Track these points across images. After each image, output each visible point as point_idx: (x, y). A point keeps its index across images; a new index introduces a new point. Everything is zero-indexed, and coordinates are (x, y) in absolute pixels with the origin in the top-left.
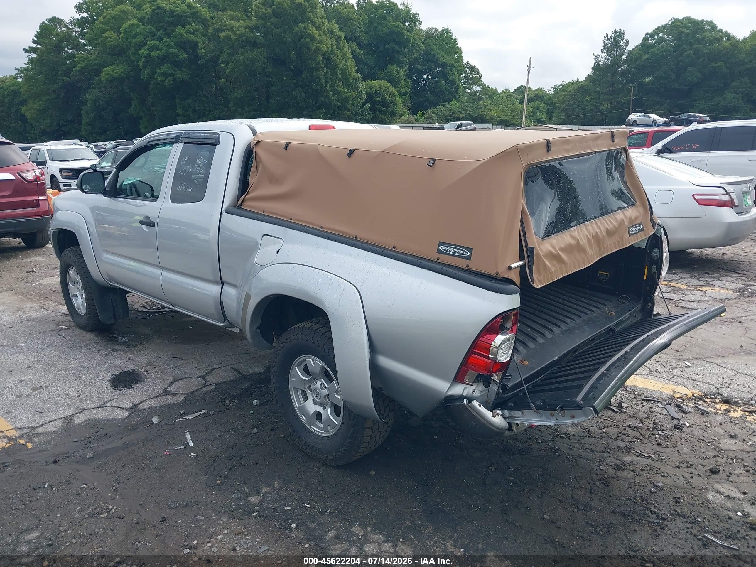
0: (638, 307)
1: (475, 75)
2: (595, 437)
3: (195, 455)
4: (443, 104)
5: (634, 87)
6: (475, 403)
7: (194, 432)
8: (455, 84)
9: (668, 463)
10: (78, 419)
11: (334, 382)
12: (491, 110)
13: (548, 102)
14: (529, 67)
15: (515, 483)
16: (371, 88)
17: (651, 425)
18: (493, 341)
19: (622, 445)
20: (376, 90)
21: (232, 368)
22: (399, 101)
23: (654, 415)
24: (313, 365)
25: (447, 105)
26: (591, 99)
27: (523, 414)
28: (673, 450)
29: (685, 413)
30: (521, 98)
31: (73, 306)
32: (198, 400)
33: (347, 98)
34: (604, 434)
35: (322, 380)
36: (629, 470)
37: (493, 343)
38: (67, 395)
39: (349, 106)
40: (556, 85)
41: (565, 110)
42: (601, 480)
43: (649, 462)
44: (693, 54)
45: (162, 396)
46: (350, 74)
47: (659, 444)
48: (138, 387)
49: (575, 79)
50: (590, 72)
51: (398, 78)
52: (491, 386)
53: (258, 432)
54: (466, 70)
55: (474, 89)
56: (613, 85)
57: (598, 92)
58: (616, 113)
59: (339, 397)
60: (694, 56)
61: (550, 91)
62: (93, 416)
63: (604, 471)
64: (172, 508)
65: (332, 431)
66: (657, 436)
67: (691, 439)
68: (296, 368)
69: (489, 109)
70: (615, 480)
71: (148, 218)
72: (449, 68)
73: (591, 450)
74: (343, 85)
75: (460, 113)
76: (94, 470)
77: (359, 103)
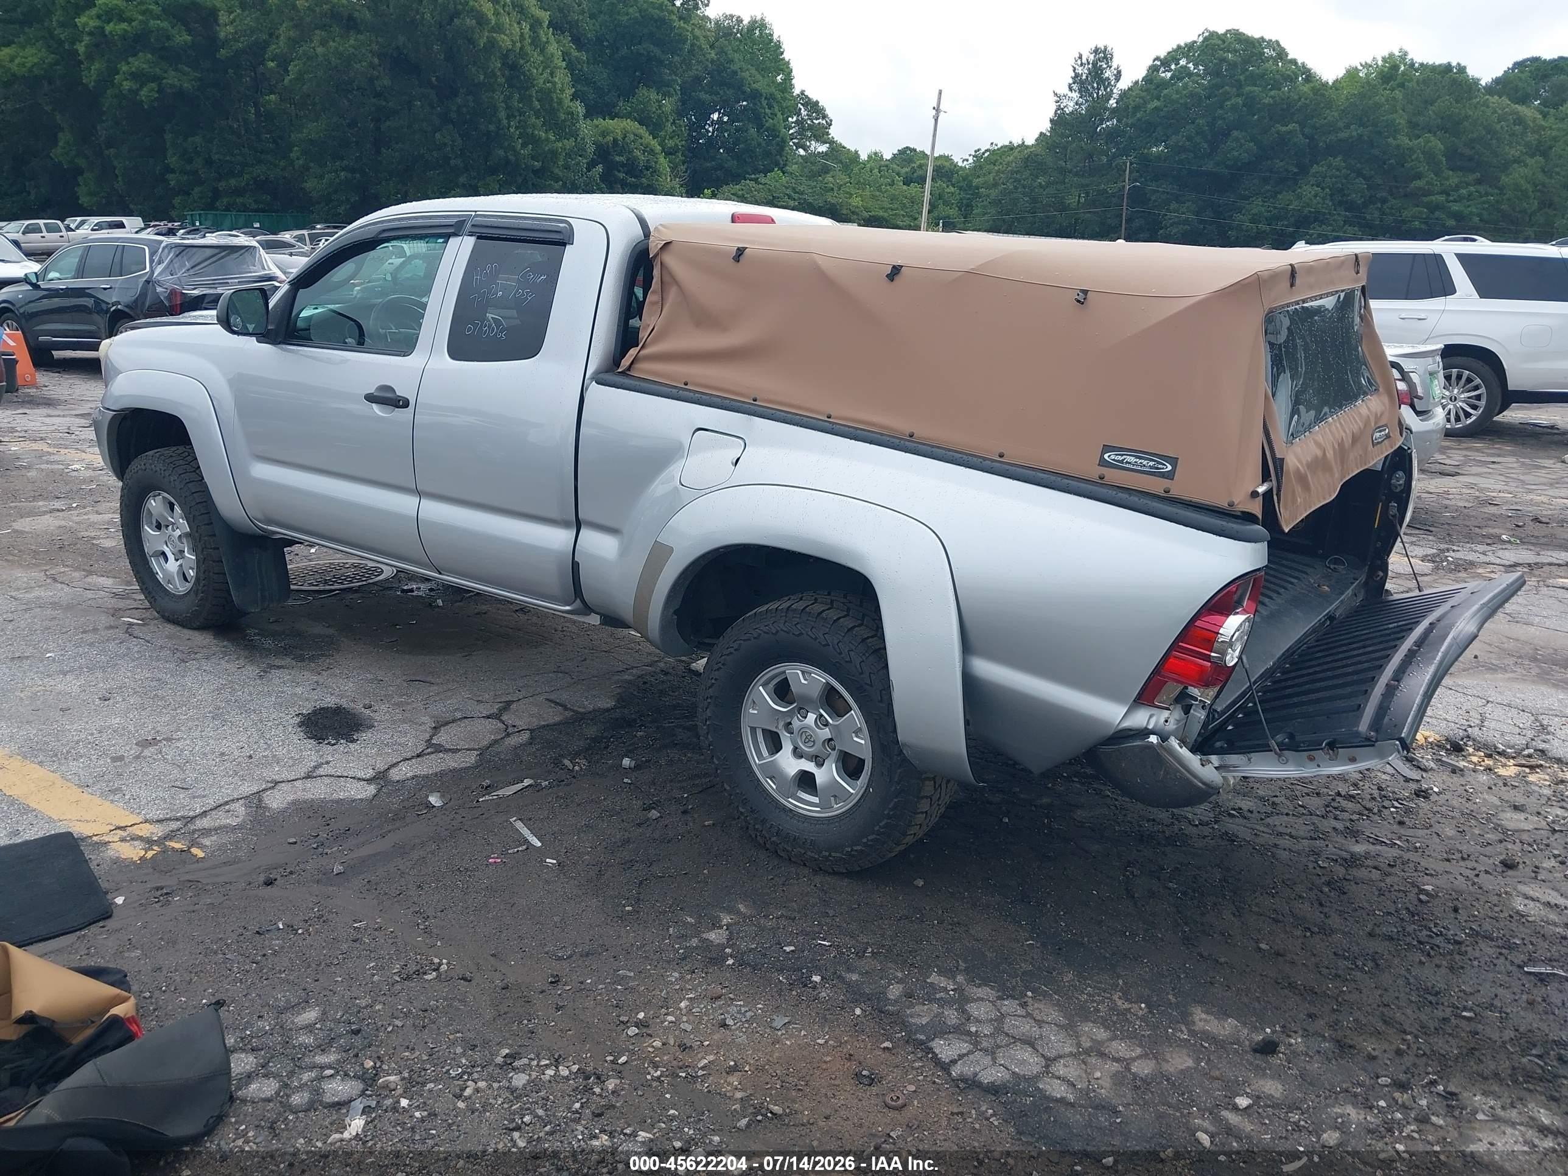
0: (1363, 578)
1: (817, 119)
2: (1287, 814)
3: (555, 861)
4: (753, 176)
5: (1131, 164)
6: (1174, 742)
7: (530, 819)
8: (778, 136)
9: (1427, 853)
10: (276, 801)
11: (852, 712)
12: (851, 195)
13: (961, 184)
14: (937, 109)
15: (1184, 893)
16: (604, 134)
17: (1376, 793)
18: (1221, 627)
19: (1340, 826)
20: (615, 140)
21: (547, 699)
22: (663, 163)
23: (1372, 775)
24: (803, 681)
25: (763, 180)
26: (1049, 184)
27: (1249, 760)
28: (1428, 832)
29: (1425, 770)
30: (907, 173)
31: (153, 575)
32: (507, 760)
33: (554, 154)
34: (1300, 808)
35: (822, 711)
36: (1368, 866)
37: (1221, 631)
38: (223, 754)
39: (556, 171)
40: (979, 150)
41: (996, 203)
42: (1328, 884)
43: (1395, 852)
44: (1244, 105)
45: (428, 754)
46: (560, 102)
47: (1401, 823)
48: (365, 736)
49: (1017, 141)
50: (1045, 126)
51: (659, 116)
52: (1192, 711)
53: (661, 817)
54: (800, 109)
55: (812, 148)
56: (1091, 156)
57: (1063, 171)
58: (1094, 213)
59: (863, 742)
60: (1244, 109)
61: (965, 162)
62: (301, 795)
63: (1328, 869)
64: (560, 959)
65: (839, 808)
66: (1392, 809)
67: (1450, 813)
68: (761, 688)
69: (847, 193)
70: (1352, 883)
71: (390, 389)
72: (764, 103)
73: (1291, 837)
74: (544, 124)
75: (789, 197)
76: (361, 896)
77: (578, 164)
